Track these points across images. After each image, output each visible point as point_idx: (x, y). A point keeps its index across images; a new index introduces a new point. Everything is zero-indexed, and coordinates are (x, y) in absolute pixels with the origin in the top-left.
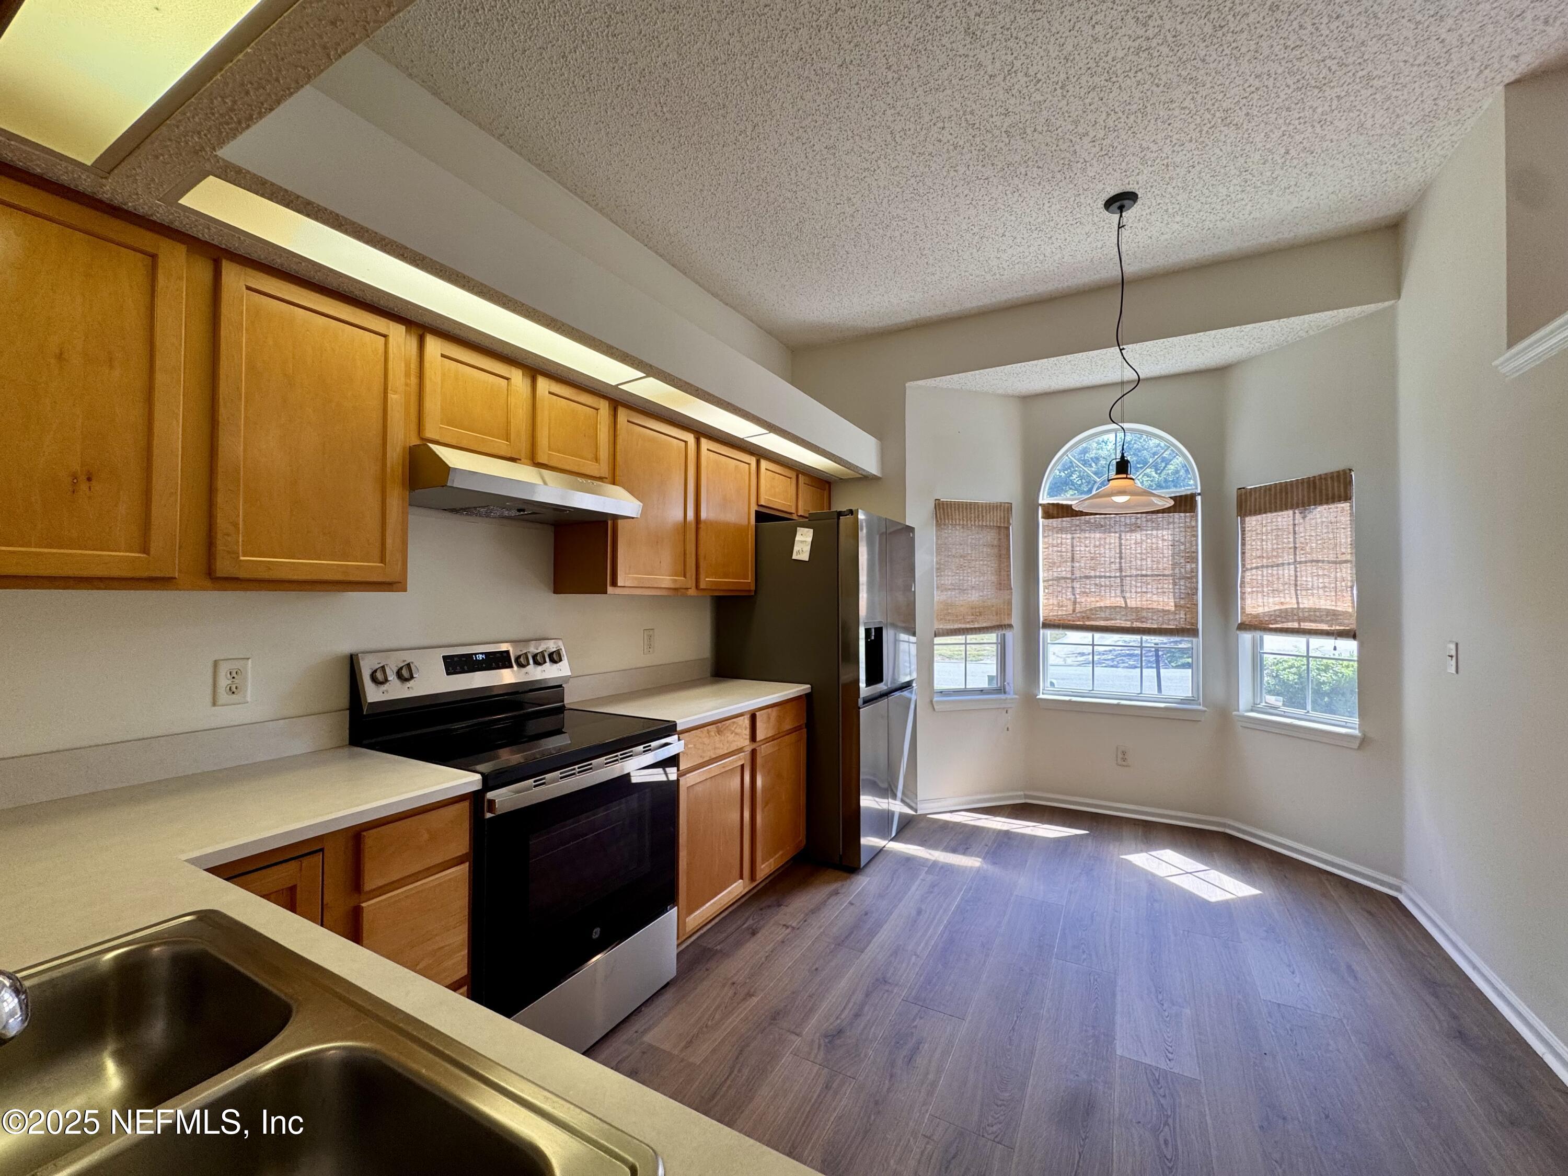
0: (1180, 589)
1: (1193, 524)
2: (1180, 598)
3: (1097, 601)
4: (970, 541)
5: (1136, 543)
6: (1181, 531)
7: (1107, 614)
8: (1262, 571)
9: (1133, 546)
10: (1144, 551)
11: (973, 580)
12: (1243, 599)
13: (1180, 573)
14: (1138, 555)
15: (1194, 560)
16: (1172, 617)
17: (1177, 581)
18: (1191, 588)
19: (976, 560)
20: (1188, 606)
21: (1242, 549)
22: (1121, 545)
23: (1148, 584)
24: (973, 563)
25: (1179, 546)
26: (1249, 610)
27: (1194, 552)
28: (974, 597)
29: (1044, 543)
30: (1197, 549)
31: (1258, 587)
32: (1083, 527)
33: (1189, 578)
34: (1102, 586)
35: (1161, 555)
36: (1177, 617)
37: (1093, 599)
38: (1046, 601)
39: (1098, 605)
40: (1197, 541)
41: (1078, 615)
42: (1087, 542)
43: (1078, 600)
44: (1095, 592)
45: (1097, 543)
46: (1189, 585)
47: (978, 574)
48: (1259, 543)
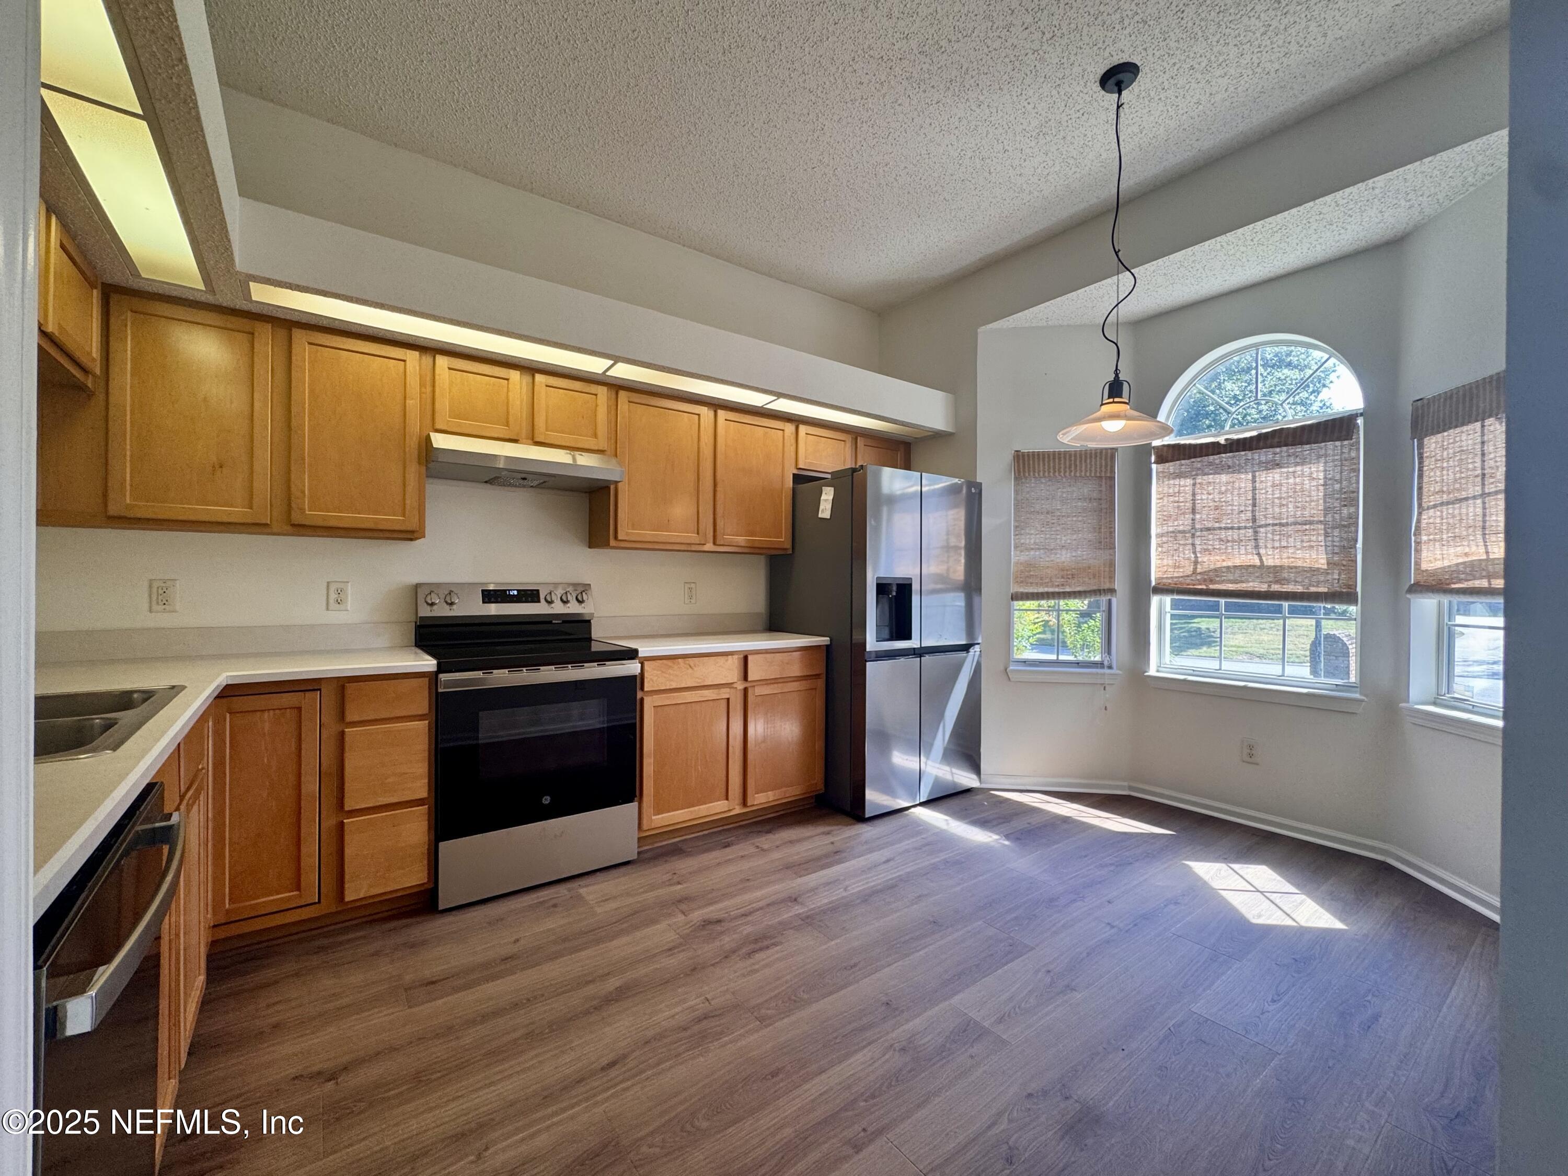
0: (1333, 541)
1: (1353, 454)
2: (1333, 553)
3: (1224, 561)
4: (1059, 494)
5: (1273, 486)
6: (1336, 466)
7: (1237, 575)
8: (1442, 512)
9: (1270, 490)
10: (1284, 495)
11: (1065, 539)
12: (1418, 551)
13: (1334, 519)
14: (1277, 501)
15: (1354, 502)
16: (1322, 578)
17: (1329, 530)
18: (1348, 540)
19: (1068, 517)
20: (1344, 563)
21: (1419, 483)
22: (1254, 489)
23: (1290, 536)
24: (1063, 520)
25: (1333, 485)
26: (1424, 566)
27: (1353, 492)
28: (1064, 557)
29: (1158, 493)
30: (1358, 488)
31: (1436, 534)
32: (1206, 470)
33: (1344, 526)
34: (1228, 541)
35: (1308, 499)
36: (1329, 577)
37: (1218, 558)
38: (1159, 562)
39: (1225, 564)
40: (1358, 476)
41: (1199, 577)
42: (1210, 488)
43: (1200, 560)
44: (1219, 549)
45: (1223, 489)
46: (1345, 536)
47: (1069, 531)
48: (1438, 473)
